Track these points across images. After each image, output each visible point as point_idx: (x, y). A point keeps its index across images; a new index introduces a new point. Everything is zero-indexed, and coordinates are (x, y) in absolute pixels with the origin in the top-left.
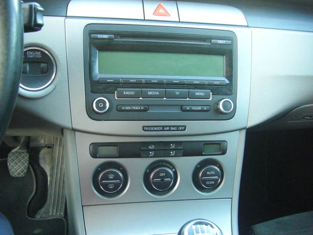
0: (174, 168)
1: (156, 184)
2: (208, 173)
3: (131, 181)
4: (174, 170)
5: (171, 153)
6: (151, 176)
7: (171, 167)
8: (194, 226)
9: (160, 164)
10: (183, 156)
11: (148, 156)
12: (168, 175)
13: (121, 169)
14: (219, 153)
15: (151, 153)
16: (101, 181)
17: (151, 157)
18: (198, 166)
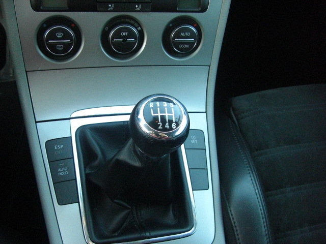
0: (140, 26)
1: (117, 45)
2: (182, 34)
3: (85, 42)
4: (139, 28)
5: (137, 6)
6: (111, 35)
7: (136, 25)
8: (152, 103)
9: (122, 20)
10: (152, 11)
11: (106, 10)
12: (131, 34)
13: (73, 25)
14: (197, 10)
15: (110, 6)
16: (47, 40)
17: (111, 11)
18: (171, 25)
